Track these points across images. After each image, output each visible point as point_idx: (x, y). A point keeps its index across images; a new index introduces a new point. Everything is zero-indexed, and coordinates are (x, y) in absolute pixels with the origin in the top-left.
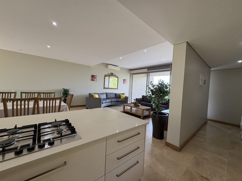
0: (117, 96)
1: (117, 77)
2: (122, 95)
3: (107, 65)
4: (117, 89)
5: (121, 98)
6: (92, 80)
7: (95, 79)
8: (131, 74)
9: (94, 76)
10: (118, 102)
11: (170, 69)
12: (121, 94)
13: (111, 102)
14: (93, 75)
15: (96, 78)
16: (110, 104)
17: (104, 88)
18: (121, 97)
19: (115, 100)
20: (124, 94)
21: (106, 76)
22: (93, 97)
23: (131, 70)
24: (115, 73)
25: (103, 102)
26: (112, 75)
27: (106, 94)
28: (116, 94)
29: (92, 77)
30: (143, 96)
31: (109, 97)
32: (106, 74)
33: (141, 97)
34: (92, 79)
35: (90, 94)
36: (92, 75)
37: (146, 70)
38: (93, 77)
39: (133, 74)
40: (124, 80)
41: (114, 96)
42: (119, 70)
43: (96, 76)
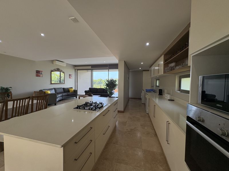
0: (66, 90)
1: (64, 72)
2: (71, 89)
3: (52, 61)
4: (64, 83)
5: (70, 92)
6: (37, 76)
8: (75, 70)
9: (40, 71)
10: (68, 95)
11: (108, 68)
12: (69, 88)
13: (62, 96)
15: (41, 74)
17: (51, 83)
19: (66, 94)
20: (72, 88)
21: (52, 71)
23: (75, 66)
24: (61, 69)
26: (58, 70)
27: (55, 89)
29: (37, 73)
30: (90, 88)
31: (58, 92)
32: (52, 70)
33: (88, 89)
34: (36, 75)
36: (37, 71)
37: (90, 67)
38: (38, 73)
39: (78, 70)
40: (70, 75)
41: (62, 90)
42: (65, 66)
43: (41, 71)
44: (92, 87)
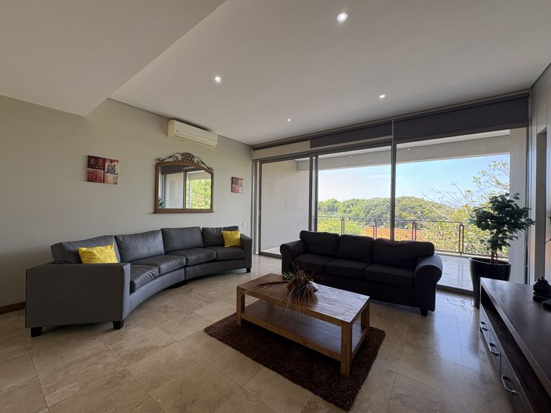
0: (212, 238)
1: (210, 171)
2: (229, 232)
3: (165, 121)
4: (211, 211)
5: (227, 245)
6: (91, 178)
7: (110, 177)
8: (255, 161)
9: (104, 160)
10: (214, 261)
11: (392, 137)
12: (225, 229)
13: (184, 267)
14: (97, 159)
15: (112, 171)
16: (179, 275)
17: (156, 211)
18: (226, 241)
19: (202, 255)
20: (235, 228)
22: (80, 262)
23: (255, 148)
24: (199, 155)
25: (137, 282)
26: (186, 159)
28: (204, 232)
29: (90, 165)
30: (303, 234)
32: (163, 157)
33: (298, 239)
34: (89, 173)
35: (58, 248)
36: (90, 157)
37: (305, 146)
38: (96, 168)
39: (263, 161)
40: (234, 181)
41: (198, 238)
42: (215, 143)
43: (112, 161)
44: (313, 231)
